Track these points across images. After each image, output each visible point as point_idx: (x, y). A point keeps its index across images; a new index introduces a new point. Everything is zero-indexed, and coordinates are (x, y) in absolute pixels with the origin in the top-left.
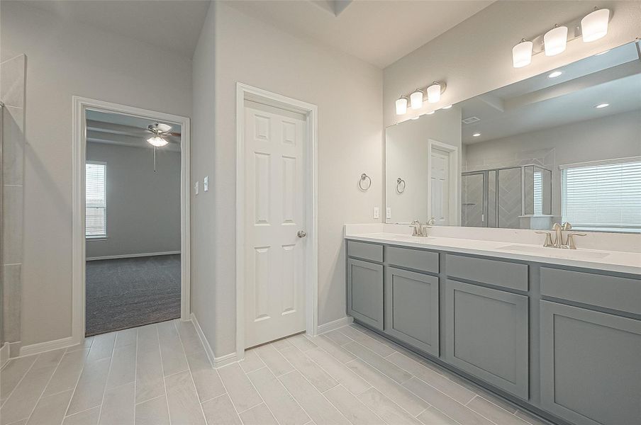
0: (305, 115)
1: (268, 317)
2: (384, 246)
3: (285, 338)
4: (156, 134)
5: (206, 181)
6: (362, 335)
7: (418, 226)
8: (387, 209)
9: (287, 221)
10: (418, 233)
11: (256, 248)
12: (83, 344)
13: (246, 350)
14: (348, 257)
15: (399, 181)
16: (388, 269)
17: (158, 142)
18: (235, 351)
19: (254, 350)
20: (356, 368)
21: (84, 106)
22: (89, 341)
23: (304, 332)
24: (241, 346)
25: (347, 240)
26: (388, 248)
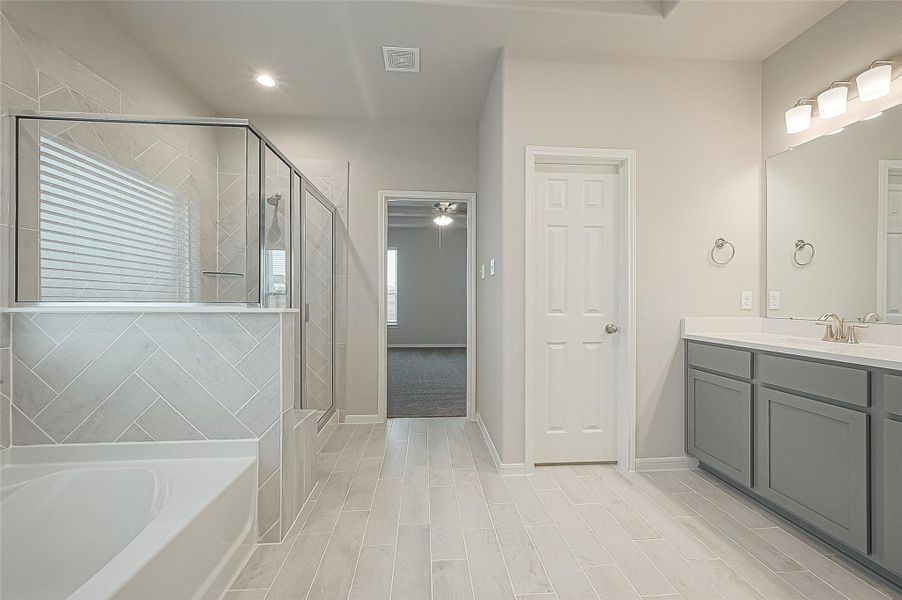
0: (617, 166)
1: (564, 432)
2: (754, 354)
3: (586, 463)
4: (442, 212)
5: (492, 264)
6: (712, 488)
7: (835, 325)
8: (771, 294)
9: (590, 311)
10: (834, 335)
11: (549, 343)
12: (385, 424)
13: (536, 465)
14: (689, 367)
15: (801, 245)
16: (761, 391)
17: (443, 221)
18: (523, 461)
19: (546, 468)
20: (694, 527)
21: (386, 198)
22: (389, 421)
23: (615, 463)
24: (531, 460)
25: (687, 341)
26: (761, 357)
